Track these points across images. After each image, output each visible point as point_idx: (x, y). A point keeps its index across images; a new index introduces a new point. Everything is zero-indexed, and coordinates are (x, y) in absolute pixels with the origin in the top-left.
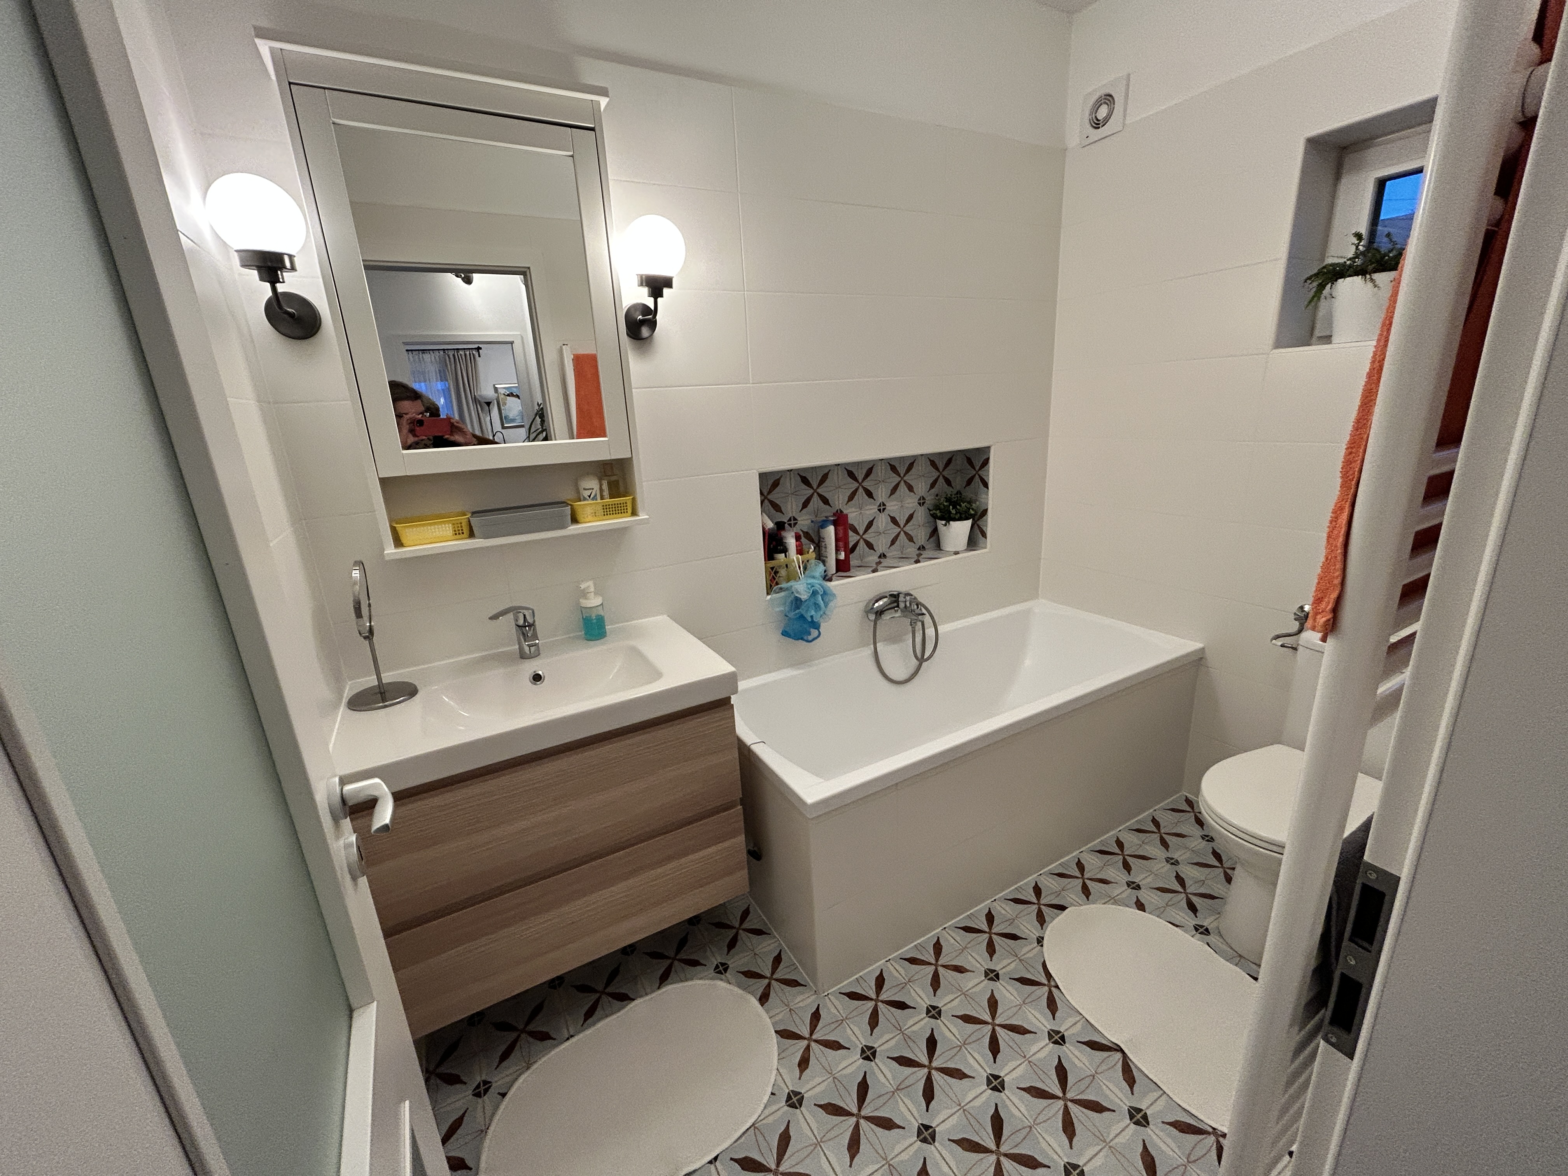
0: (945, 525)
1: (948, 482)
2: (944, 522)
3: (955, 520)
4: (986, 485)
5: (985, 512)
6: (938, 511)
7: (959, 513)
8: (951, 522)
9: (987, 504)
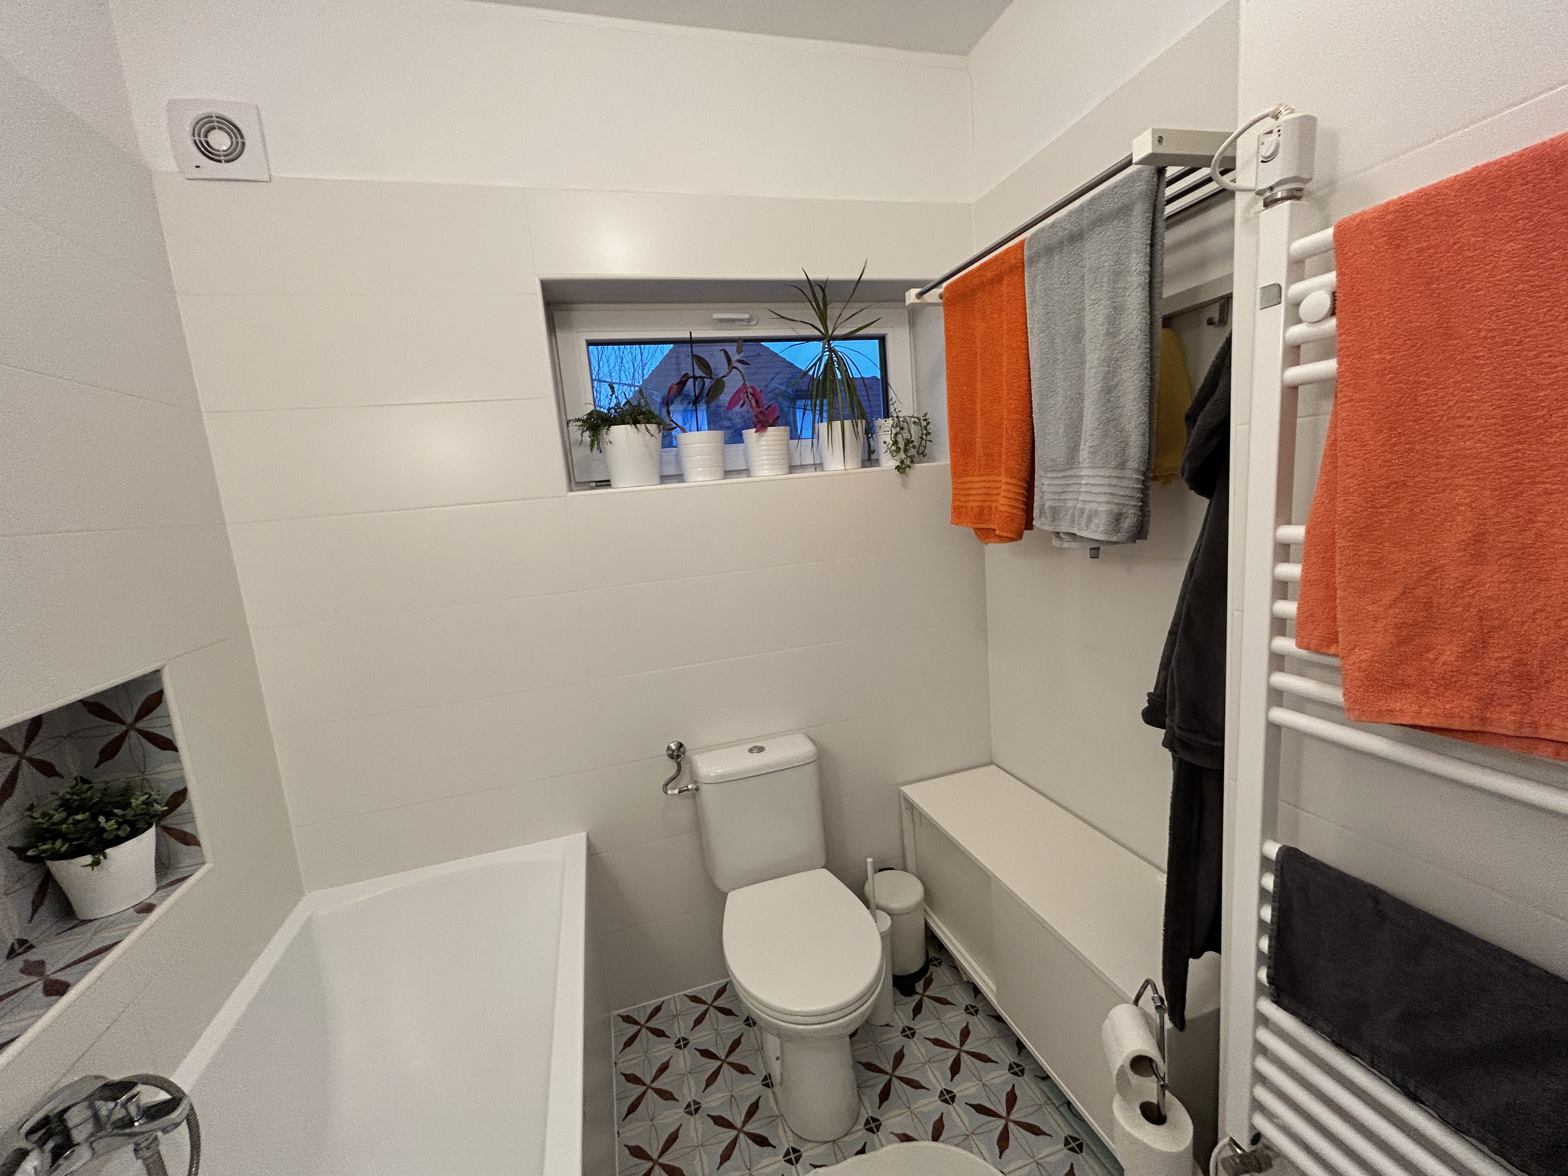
0: (96, 863)
1: (46, 769)
2: (88, 859)
3: (118, 841)
4: (168, 745)
5: (180, 796)
6: (59, 843)
7: (126, 822)
8: (108, 851)
9: (183, 779)
